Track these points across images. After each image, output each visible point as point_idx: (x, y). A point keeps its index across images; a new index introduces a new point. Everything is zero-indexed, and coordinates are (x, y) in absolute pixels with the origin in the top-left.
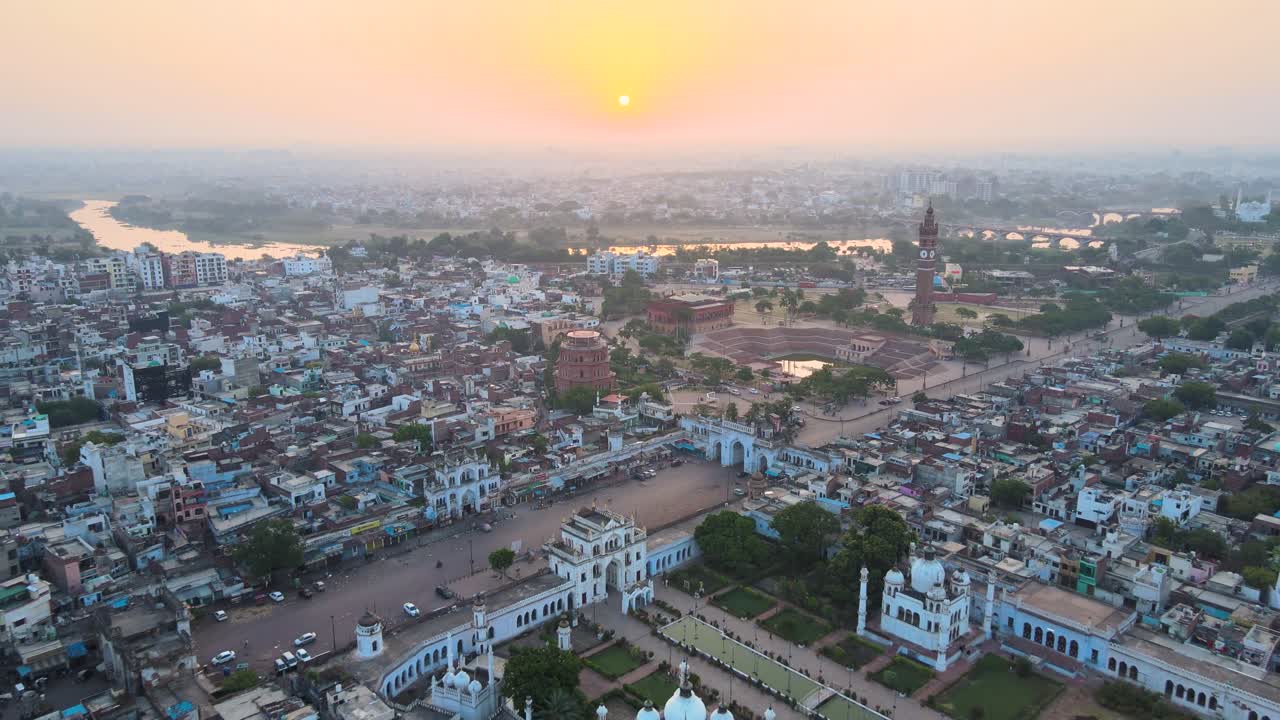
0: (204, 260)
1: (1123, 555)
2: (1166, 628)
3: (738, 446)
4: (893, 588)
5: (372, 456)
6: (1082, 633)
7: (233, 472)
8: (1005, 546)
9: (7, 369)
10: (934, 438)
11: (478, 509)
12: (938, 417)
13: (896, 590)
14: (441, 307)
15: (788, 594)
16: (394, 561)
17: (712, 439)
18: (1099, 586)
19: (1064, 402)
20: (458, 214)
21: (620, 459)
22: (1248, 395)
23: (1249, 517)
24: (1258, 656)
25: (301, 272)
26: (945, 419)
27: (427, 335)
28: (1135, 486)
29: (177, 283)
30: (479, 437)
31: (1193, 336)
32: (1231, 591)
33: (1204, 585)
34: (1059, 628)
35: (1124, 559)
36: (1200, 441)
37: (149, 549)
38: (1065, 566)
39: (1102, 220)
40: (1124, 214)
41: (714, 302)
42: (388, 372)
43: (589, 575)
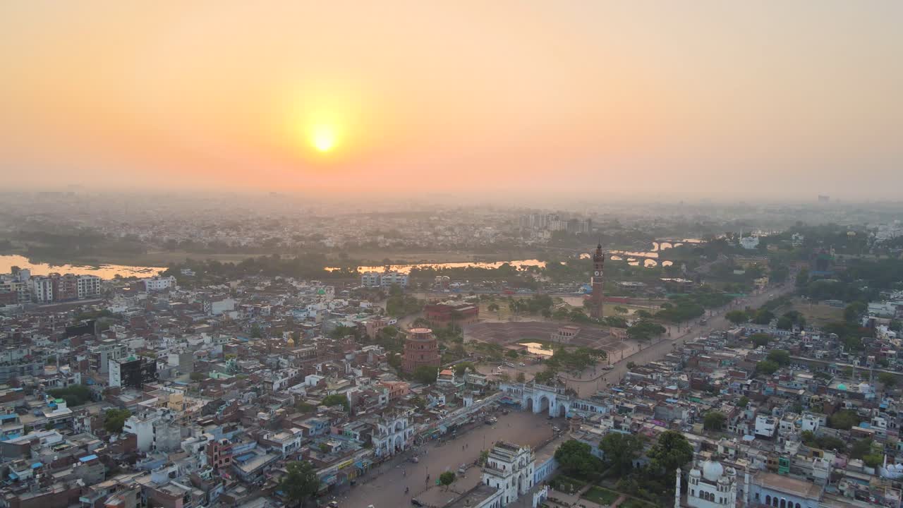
0: (83, 280)
1: (797, 454)
2: (842, 492)
3: (544, 399)
4: (696, 479)
5: (318, 417)
6: (803, 498)
7: (232, 433)
8: (732, 452)
9: (6, 367)
10: (655, 390)
11: (402, 448)
12: (649, 377)
13: (697, 481)
14: (284, 313)
15: (623, 489)
16: (369, 485)
17: (525, 396)
18: (791, 472)
19: (712, 364)
20: (239, 243)
21: (473, 411)
22: (805, 357)
23: (848, 428)
24: (893, 503)
25: (158, 287)
26: (654, 378)
27: (288, 333)
28: (778, 413)
29: (63, 297)
30: (380, 402)
31: (757, 322)
32: (860, 470)
33: (845, 467)
34: (788, 497)
35: (798, 456)
36: (796, 385)
37: (217, 487)
38: (770, 462)
39: (659, 247)
40: (672, 243)
41: (468, 306)
42: (282, 359)
43: (510, 485)
